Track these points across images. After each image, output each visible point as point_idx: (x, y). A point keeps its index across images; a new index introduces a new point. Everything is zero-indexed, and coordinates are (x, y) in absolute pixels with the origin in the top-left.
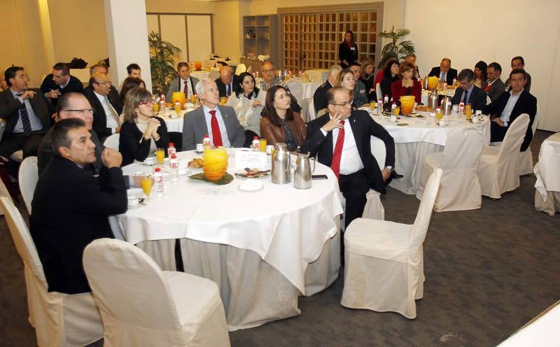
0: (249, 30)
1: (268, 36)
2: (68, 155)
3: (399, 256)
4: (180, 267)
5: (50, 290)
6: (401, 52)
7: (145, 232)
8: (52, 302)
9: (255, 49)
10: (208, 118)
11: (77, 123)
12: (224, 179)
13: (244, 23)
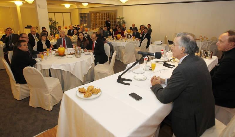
0: (81, 17)
1: (87, 19)
2: (20, 49)
3: (106, 72)
4: (50, 76)
5: (16, 83)
6: (122, 23)
7: (41, 68)
8: (17, 86)
9: (83, 22)
10: (63, 40)
11: (24, 41)
12: (64, 55)
13: (80, 15)
